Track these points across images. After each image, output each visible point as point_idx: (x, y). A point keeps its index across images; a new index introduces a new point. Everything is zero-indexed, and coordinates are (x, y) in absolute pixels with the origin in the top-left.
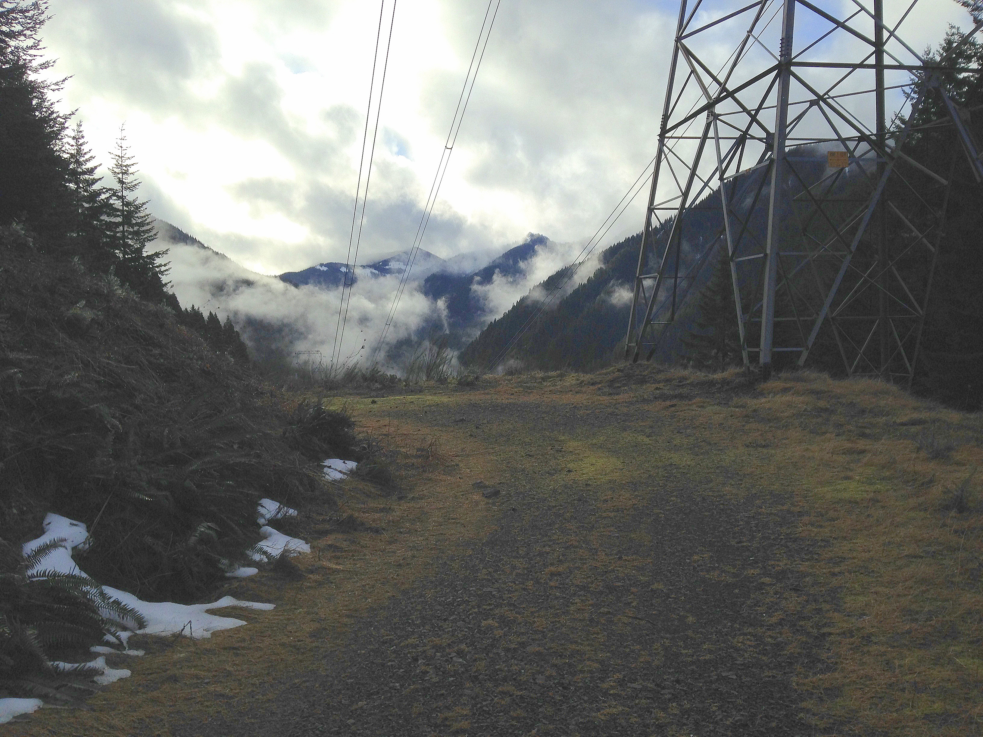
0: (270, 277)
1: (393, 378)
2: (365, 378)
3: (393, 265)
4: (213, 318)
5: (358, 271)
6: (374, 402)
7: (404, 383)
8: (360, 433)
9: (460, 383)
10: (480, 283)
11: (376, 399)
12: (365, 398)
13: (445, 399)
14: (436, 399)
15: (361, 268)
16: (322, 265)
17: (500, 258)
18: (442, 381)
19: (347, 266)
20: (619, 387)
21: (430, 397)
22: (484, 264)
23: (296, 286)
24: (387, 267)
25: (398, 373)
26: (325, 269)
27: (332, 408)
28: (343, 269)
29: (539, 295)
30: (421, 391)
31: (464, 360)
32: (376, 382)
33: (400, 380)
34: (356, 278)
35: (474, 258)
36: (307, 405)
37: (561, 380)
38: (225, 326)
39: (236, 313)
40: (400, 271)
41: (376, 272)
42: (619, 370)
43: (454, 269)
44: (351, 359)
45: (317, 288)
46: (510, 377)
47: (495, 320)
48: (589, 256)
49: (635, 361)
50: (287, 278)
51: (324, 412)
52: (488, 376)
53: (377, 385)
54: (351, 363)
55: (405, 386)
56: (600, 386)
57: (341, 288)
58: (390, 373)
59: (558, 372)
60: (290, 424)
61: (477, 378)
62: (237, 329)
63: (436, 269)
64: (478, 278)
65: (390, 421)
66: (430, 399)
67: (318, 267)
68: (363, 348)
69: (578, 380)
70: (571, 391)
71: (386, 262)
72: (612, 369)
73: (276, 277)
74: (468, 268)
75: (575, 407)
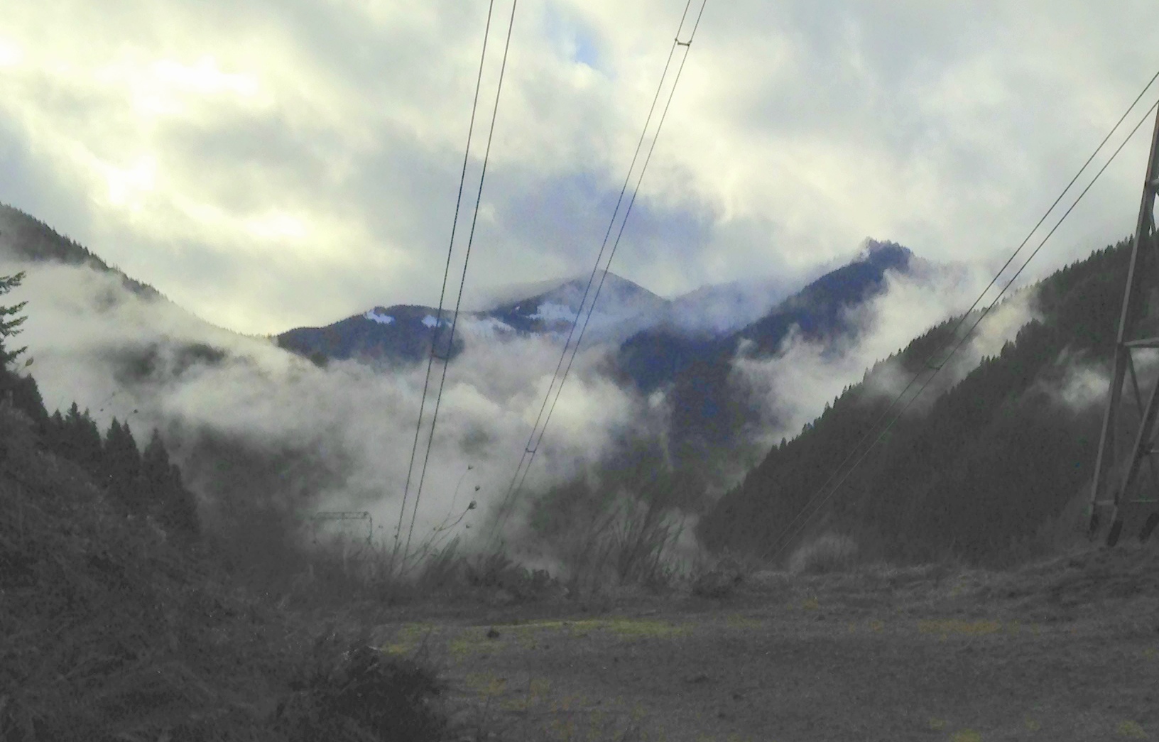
0: (257, 339)
1: (540, 577)
2: (474, 580)
3: (548, 312)
4: (120, 433)
5: (467, 327)
6: (492, 635)
7: (566, 590)
8: (459, 709)
9: (698, 592)
10: (753, 354)
11: (498, 628)
12: (474, 624)
13: (661, 629)
14: (643, 628)
15: (473, 317)
16: (378, 310)
17: (799, 295)
18: (656, 584)
19: (439, 313)
20: (1074, 604)
21: (625, 624)
22: (759, 310)
23: (320, 360)
24: (533, 317)
25: (552, 567)
26: (386, 320)
27: (394, 649)
28: (430, 321)
29: (889, 384)
30: (604, 609)
31: (710, 535)
32: (500, 585)
33: (556, 583)
34: (461, 342)
35: (736, 295)
36: (336, 642)
37: (936, 586)
38: (147, 454)
39: (176, 423)
40: (562, 326)
41: (507, 327)
42: (1072, 564)
43: (690, 321)
44: (444, 532)
45: (368, 368)
46: (814, 578)
47: (784, 441)
48: (1007, 294)
49: (1113, 538)
50: (295, 341)
51: (375, 659)
52: (765, 575)
53: (503, 595)
54: (441, 543)
55: (569, 596)
56: (1026, 599)
57: (425, 363)
58: (532, 566)
59: (930, 566)
60: (296, 686)
61: (738, 579)
62: (175, 459)
63: (648, 321)
64: (745, 343)
65: (530, 681)
66: (624, 626)
67: (371, 316)
68: (471, 506)
69: (977, 585)
70: (959, 611)
71: (531, 305)
72: (1055, 560)
73: (270, 337)
74: (722, 317)
75: (970, 650)
